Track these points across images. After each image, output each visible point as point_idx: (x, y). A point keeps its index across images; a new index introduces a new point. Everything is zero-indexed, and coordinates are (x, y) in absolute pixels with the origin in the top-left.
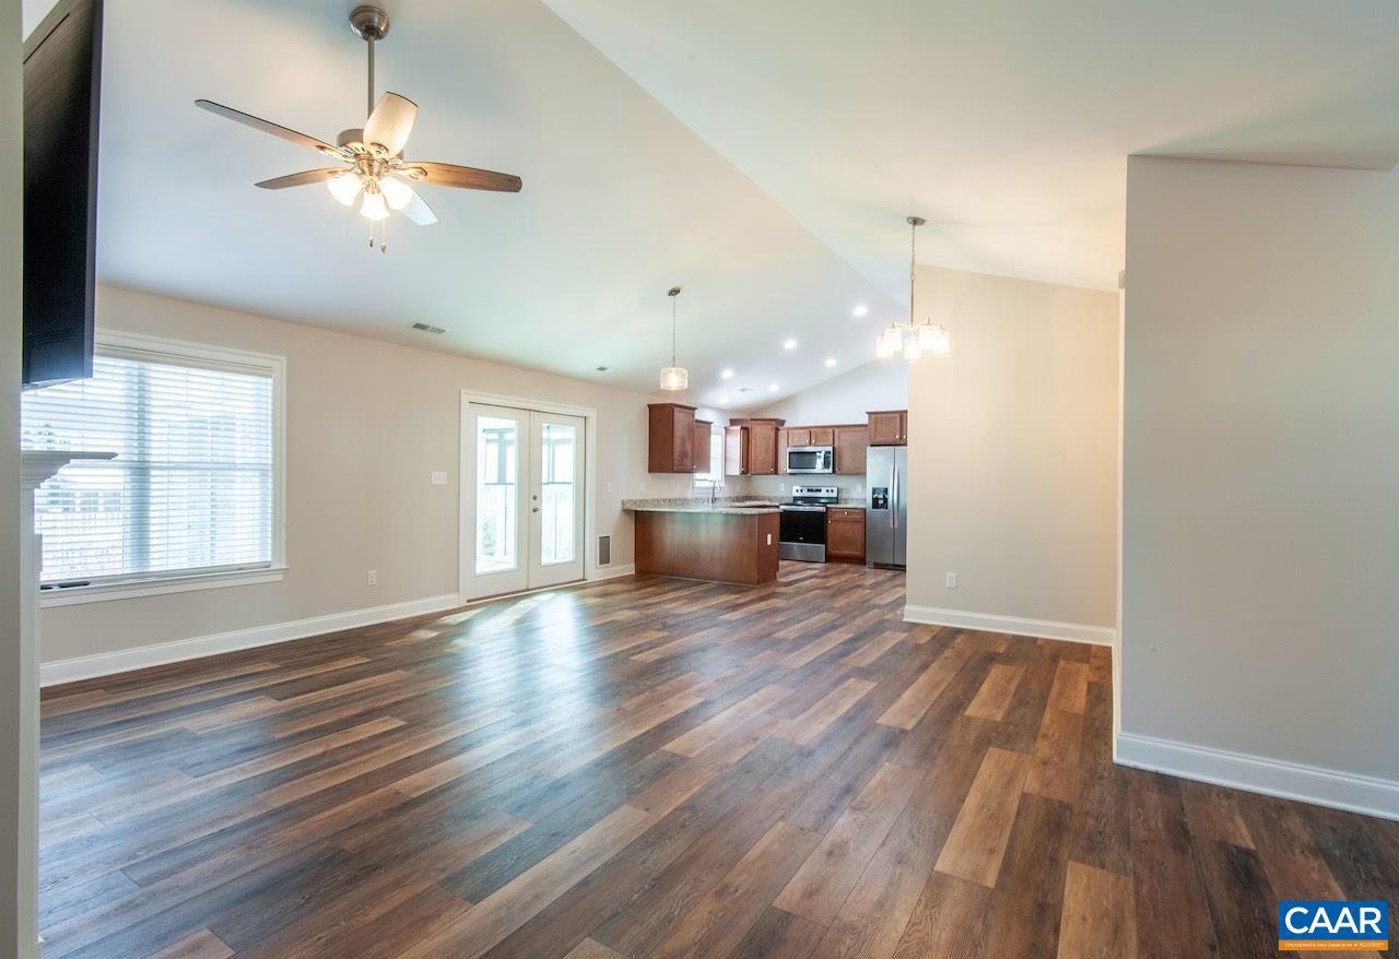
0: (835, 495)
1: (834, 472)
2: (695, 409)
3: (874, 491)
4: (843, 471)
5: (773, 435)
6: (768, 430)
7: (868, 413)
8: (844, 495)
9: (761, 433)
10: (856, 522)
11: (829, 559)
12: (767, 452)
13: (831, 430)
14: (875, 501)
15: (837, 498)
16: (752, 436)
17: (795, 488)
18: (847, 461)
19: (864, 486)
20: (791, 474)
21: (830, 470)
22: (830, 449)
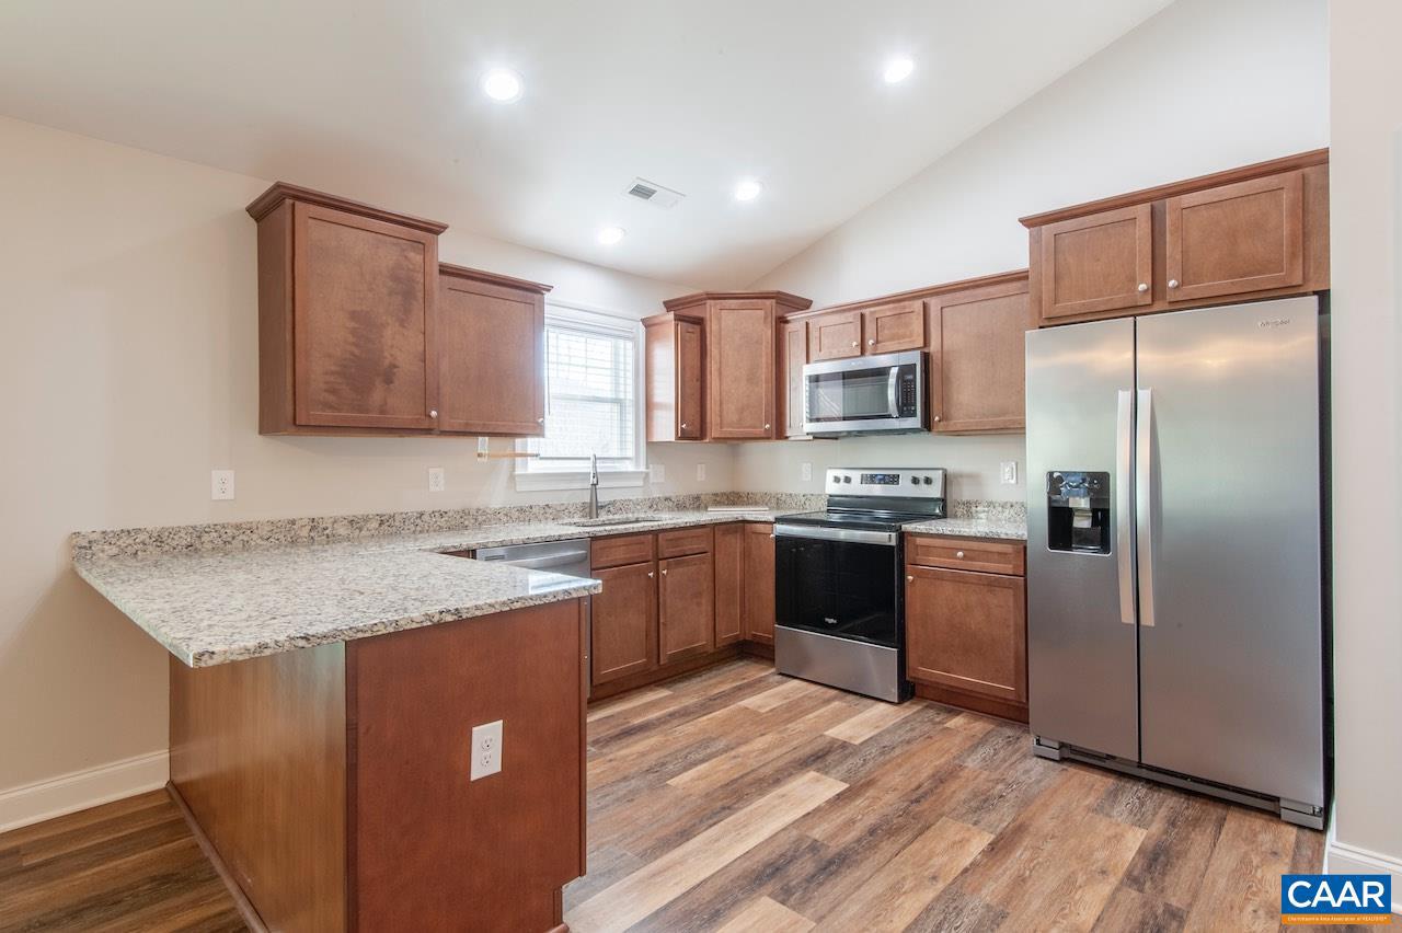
0: (935, 491)
1: (927, 425)
2: (436, 229)
3: (1055, 482)
4: (959, 421)
5: (768, 334)
6: (753, 324)
7: (1029, 222)
8: (964, 493)
9: (738, 332)
10: (992, 584)
11: (908, 691)
12: (752, 379)
13: (918, 304)
14: (1060, 518)
15: (944, 500)
16: (711, 340)
17: (831, 474)
18: (966, 393)
19: (1020, 468)
20: (817, 437)
21: (915, 422)
22: (915, 358)
